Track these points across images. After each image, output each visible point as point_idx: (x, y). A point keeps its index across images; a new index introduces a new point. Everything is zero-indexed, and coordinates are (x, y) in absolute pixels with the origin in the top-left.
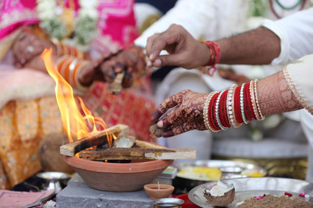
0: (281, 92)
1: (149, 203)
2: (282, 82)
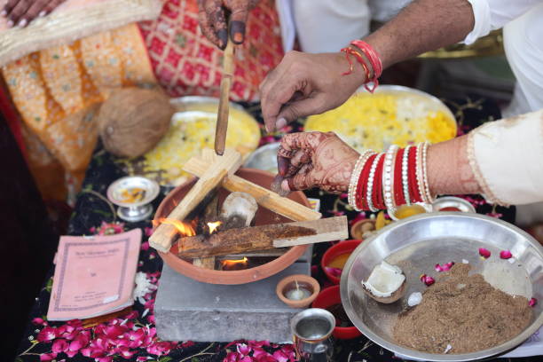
0: (463, 182)
1: (286, 314)
2: (464, 167)
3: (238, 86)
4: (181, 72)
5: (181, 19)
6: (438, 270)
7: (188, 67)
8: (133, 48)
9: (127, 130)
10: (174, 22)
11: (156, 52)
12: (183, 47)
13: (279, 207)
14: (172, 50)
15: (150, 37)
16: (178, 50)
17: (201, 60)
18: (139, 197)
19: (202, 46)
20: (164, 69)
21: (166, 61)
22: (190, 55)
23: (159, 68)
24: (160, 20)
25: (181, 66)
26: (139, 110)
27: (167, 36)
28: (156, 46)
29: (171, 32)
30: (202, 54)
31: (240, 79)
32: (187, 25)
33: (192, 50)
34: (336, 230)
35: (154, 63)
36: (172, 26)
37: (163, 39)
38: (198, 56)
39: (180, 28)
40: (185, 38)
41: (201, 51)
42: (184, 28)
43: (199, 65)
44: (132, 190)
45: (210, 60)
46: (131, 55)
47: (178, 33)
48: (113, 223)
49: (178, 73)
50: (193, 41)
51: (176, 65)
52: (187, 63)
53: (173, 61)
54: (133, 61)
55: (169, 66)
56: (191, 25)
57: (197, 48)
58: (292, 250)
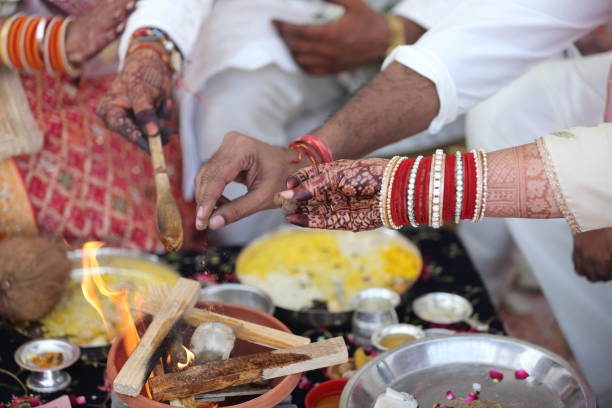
0: (528, 178)
3: (139, 234)
4: (68, 220)
5: (64, 153)
6: (450, 397)
7: (76, 213)
8: (11, 190)
9: (28, 283)
10: (57, 157)
11: (37, 195)
12: (69, 188)
13: (257, 336)
14: (55, 192)
15: (29, 177)
16: (64, 192)
17: (92, 204)
18: (55, 361)
19: (91, 186)
20: (48, 217)
21: (49, 206)
22: (78, 197)
23: (42, 215)
24: (39, 156)
25: (68, 212)
26: (40, 259)
27: (48, 175)
28: (36, 188)
29: (54, 170)
30: (92, 196)
31: (140, 225)
32: (73, 161)
33: (80, 191)
34: (335, 352)
35: (36, 210)
36: (54, 163)
37: (44, 179)
38: (88, 198)
39: (64, 165)
40: (71, 177)
41: (90, 192)
42: (69, 164)
43: (89, 210)
44: (44, 355)
45: (102, 202)
46: (8, 200)
47: (62, 171)
48: (26, 396)
49: (65, 220)
50: (80, 181)
51: (61, 211)
52: (75, 208)
53: (58, 207)
54: (11, 207)
55: (54, 213)
56: (77, 161)
57: (85, 189)
58: (286, 379)
